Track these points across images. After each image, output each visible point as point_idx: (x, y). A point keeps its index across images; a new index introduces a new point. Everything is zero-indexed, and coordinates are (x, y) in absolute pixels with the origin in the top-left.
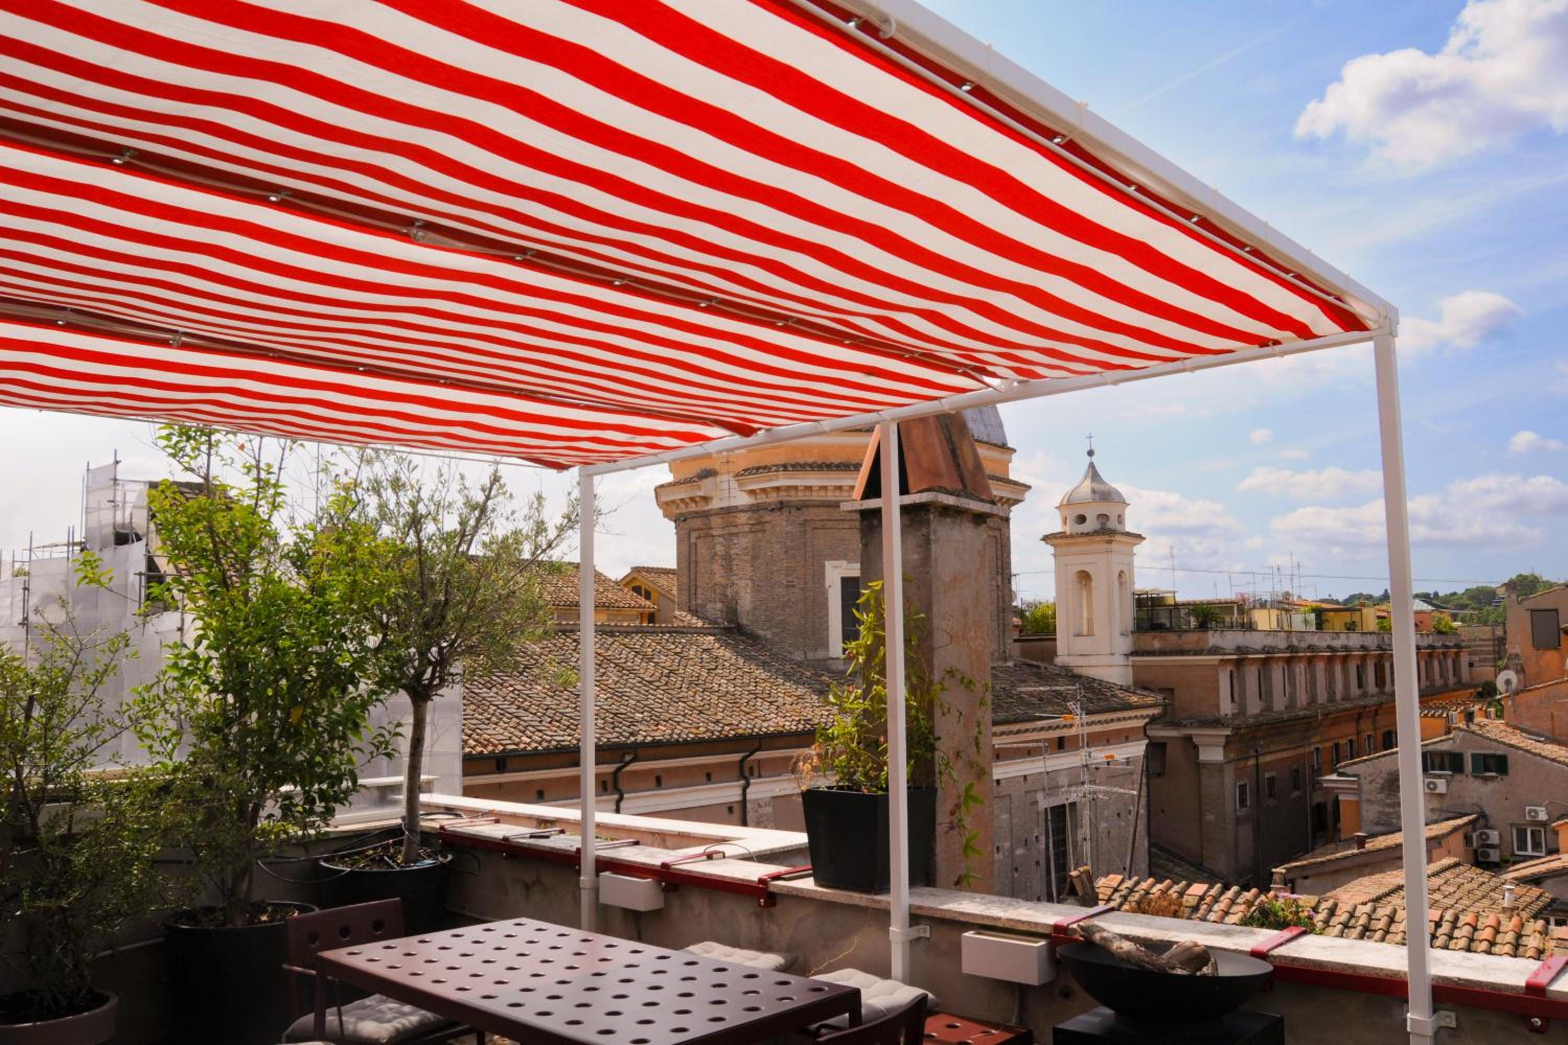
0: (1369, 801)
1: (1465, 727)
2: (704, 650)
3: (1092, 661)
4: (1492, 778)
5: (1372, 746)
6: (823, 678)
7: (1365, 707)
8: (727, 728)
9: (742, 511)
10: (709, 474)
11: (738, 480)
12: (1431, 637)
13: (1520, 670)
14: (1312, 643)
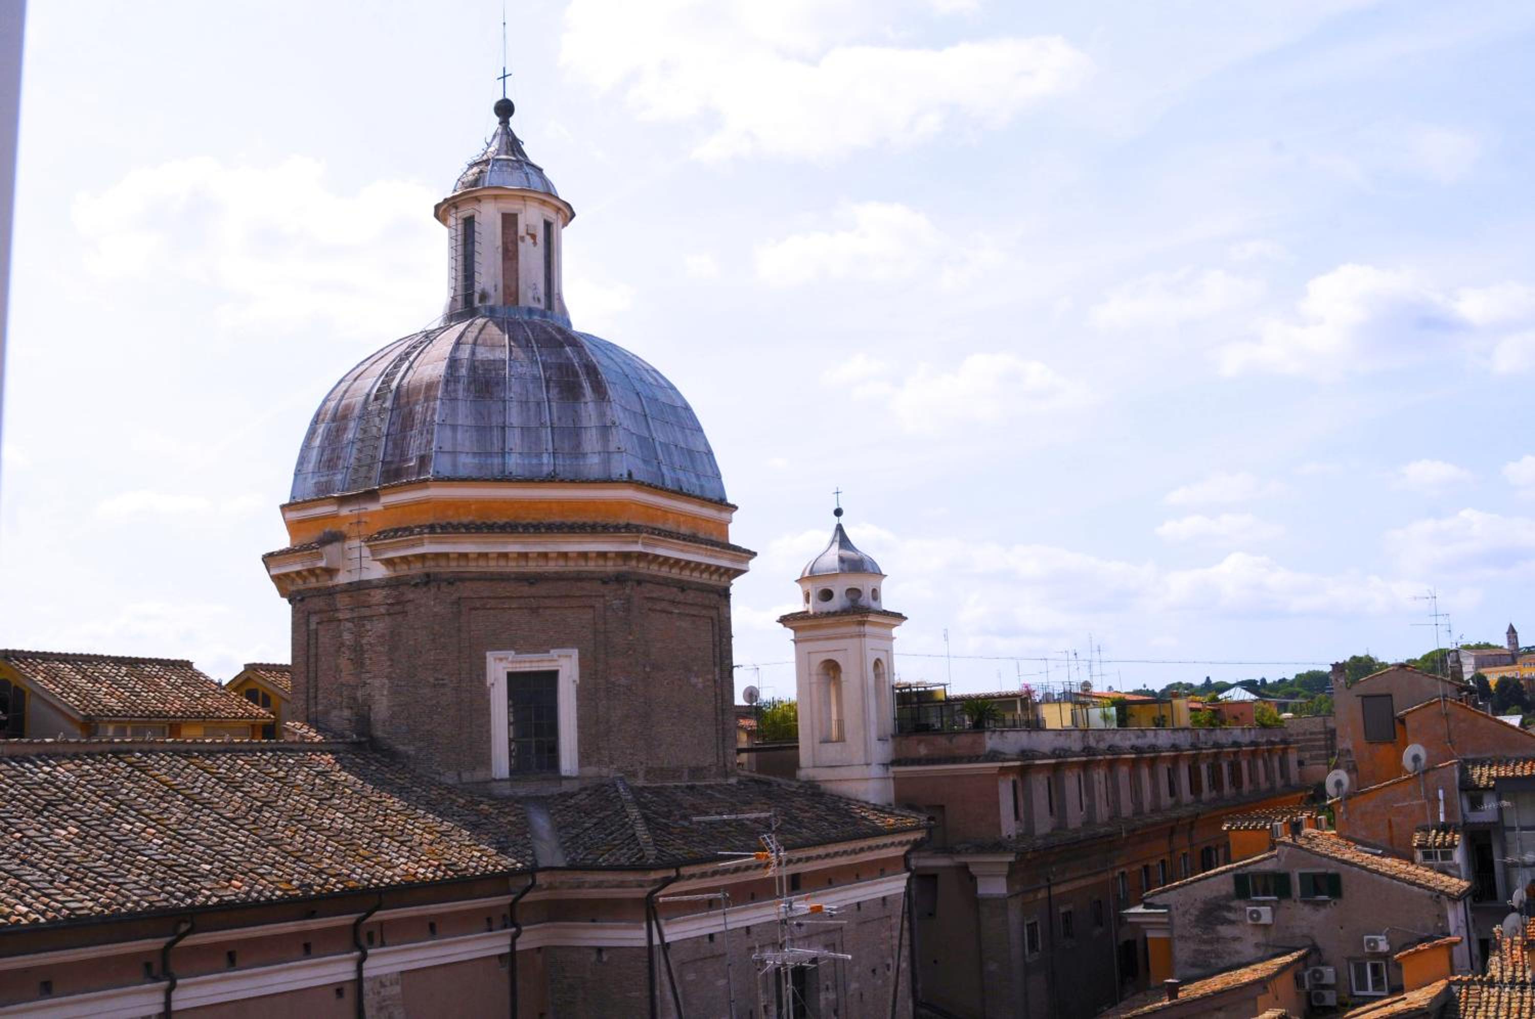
0: (1182, 937)
1: (1291, 841)
2: (319, 773)
3: (843, 773)
4: (1324, 903)
5: (1188, 867)
6: (482, 806)
7: (1178, 820)
8: (333, 880)
9: (377, 587)
10: (337, 537)
11: (370, 546)
12: (1253, 732)
13: (1352, 770)
14: (1111, 743)
